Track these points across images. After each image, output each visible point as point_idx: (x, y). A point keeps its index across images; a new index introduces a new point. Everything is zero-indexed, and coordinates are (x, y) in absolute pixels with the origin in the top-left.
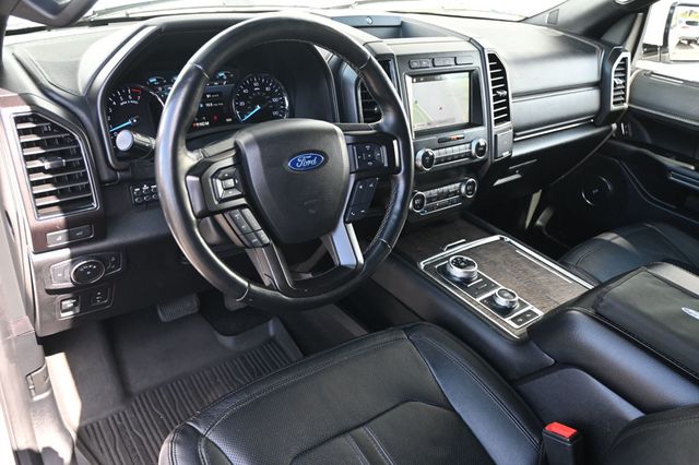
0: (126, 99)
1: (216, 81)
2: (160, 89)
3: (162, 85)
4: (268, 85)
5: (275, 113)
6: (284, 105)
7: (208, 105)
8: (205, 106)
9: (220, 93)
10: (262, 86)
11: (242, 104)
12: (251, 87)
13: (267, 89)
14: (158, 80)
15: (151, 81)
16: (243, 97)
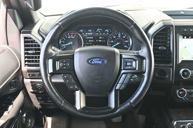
0: (70, 36)
1: (104, 32)
2: (83, 34)
3: (84, 32)
4: (124, 36)
5: (126, 46)
6: (130, 44)
7: (99, 41)
8: (98, 41)
9: (105, 37)
10: (122, 36)
11: (112, 41)
12: (117, 36)
13: (124, 37)
14: (83, 31)
15: (81, 31)
16: (113, 39)
